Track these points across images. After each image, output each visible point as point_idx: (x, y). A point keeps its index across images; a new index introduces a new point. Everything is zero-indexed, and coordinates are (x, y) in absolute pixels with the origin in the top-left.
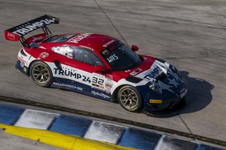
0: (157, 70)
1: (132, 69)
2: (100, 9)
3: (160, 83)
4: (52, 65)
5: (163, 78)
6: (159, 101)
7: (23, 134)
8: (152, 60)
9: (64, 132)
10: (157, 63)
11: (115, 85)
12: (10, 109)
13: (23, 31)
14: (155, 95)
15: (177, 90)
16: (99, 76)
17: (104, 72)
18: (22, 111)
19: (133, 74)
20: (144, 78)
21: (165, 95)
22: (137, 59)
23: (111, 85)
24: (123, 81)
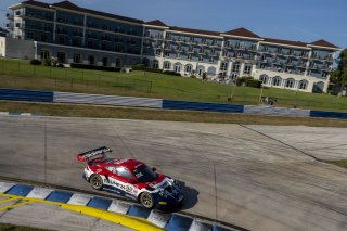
0: (166, 183)
1: (151, 182)
2: (118, 137)
3: (167, 192)
4: (103, 177)
5: (169, 188)
6: (164, 203)
7: (73, 209)
8: (163, 177)
9: (96, 207)
10: (167, 179)
11: (139, 191)
12: (64, 193)
13: (89, 155)
14: (163, 199)
15: (177, 196)
16: (130, 185)
17: (133, 183)
18: (71, 195)
19: (151, 185)
20: (157, 188)
21: (168, 199)
22: (155, 176)
23: (136, 191)
24: (144, 190)
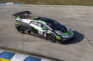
2: (73, 19)
